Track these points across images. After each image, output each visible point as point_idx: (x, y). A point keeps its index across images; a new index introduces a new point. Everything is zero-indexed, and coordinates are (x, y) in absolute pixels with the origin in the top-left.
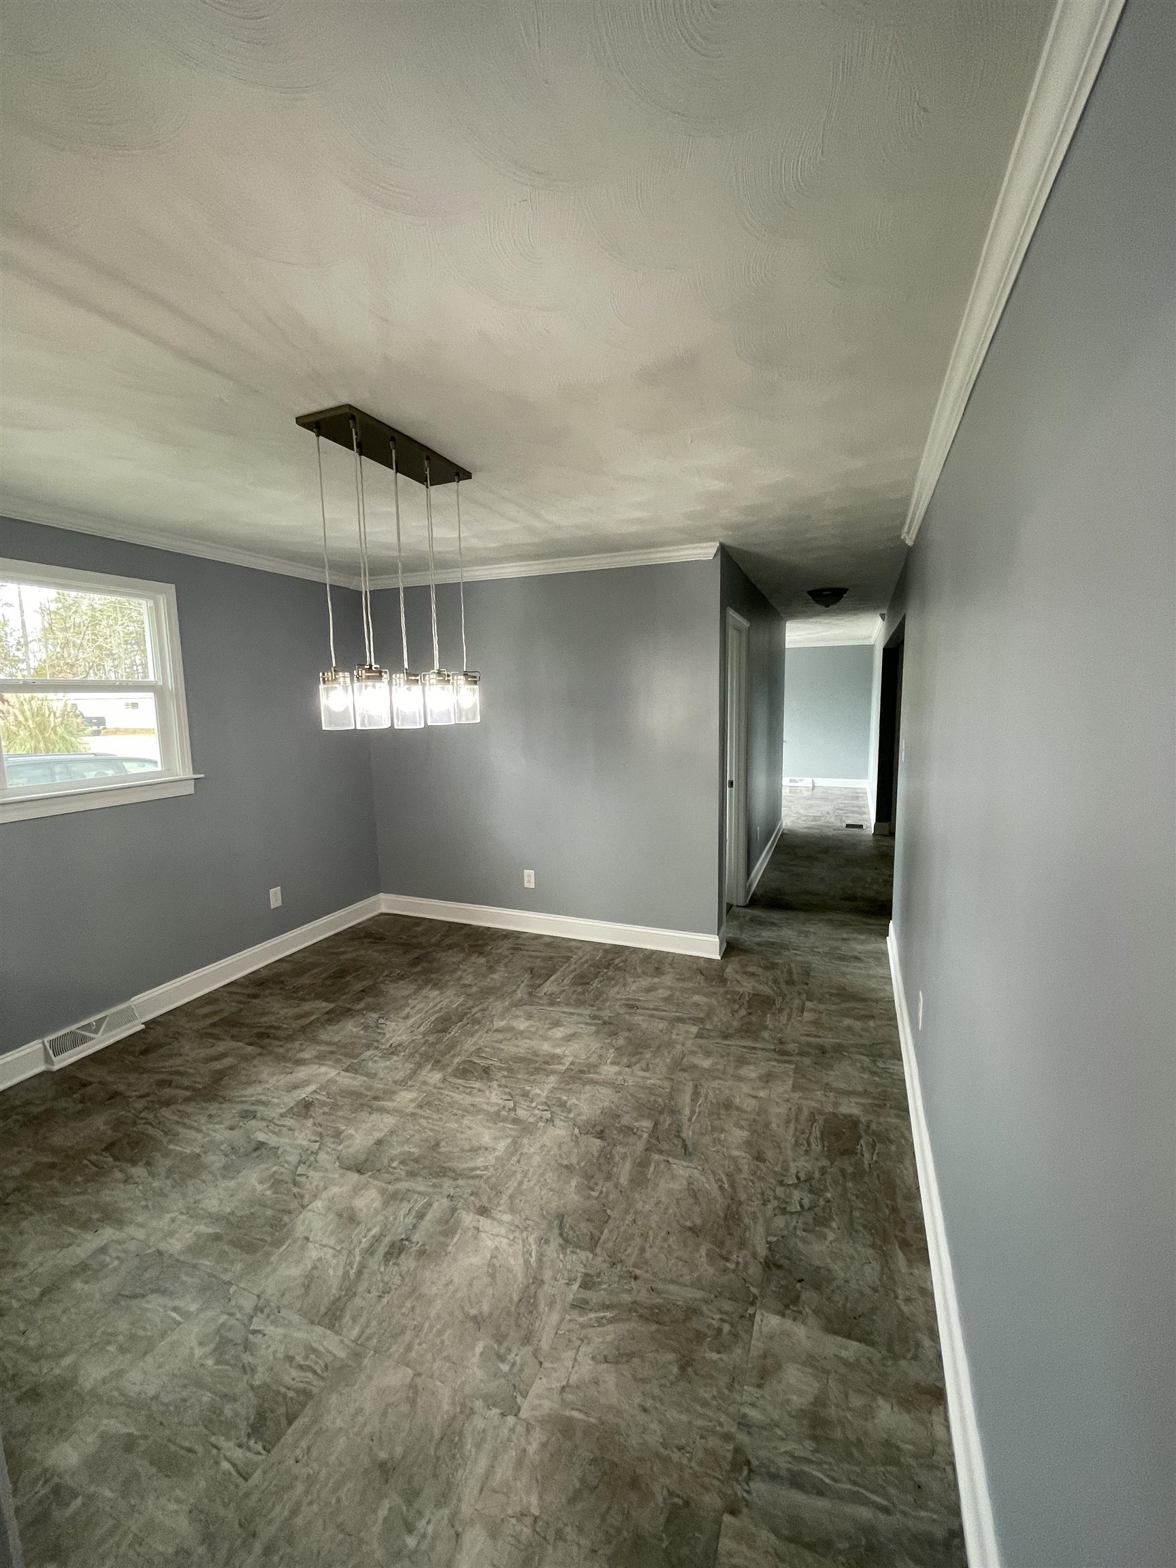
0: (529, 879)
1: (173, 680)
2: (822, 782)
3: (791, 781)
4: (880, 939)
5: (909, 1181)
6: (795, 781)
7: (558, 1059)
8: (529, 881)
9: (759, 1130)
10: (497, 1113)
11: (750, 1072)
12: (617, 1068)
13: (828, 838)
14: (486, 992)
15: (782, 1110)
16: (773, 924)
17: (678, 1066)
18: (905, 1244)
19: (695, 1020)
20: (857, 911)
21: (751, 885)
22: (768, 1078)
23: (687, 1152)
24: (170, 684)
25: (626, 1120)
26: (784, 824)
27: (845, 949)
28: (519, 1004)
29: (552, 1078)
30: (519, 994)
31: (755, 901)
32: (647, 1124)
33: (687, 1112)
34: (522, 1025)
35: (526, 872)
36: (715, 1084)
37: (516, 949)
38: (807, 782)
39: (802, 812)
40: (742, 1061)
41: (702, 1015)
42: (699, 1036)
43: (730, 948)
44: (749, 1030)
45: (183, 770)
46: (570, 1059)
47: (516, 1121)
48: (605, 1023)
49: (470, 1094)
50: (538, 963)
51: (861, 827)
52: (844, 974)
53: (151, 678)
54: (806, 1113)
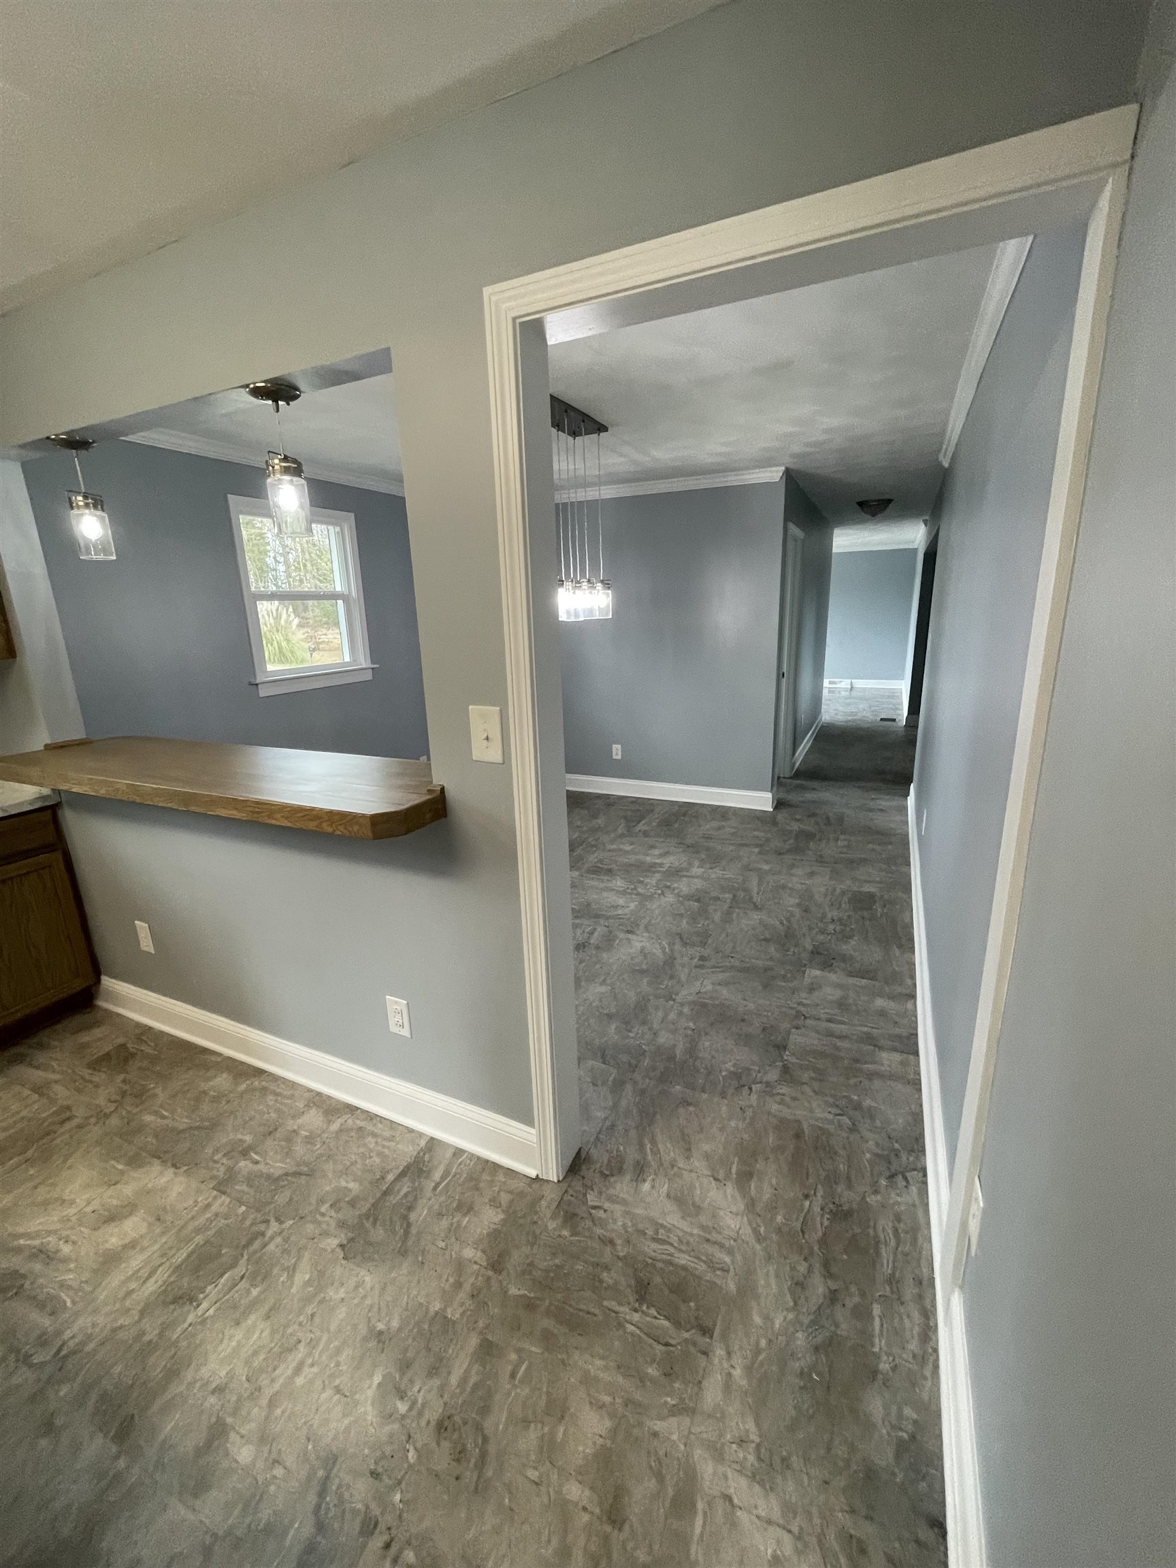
0: (617, 751)
1: (355, 591)
2: (860, 684)
3: (830, 683)
4: (902, 799)
5: (907, 920)
6: (835, 683)
7: (661, 865)
8: (617, 754)
9: (806, 898)
10: (624, 891)
11: (799, 872)
12: (703, 870)
13: (861, 729)
14: (594, 830)
15: (823, 889)
16: (814, 789)
17: (747, 868)
18: (900, 946)
19: (757, 846)
20: (884, 781)
21: (794, 763)
22: (812, 874)
23: (756, 908)
24: (354, 594)
25: (714, 894)
26: (823, 718)
27: (872, 804)
28: (622, 836)
29: (657, 875)
30: (620, 831)
31: (798, 775)
32: (728, 896)
33: (756, 890)
34: (628, 848)
35: (614, 746)
36: (775, 878)
37: (609, 805)
38: (845, 684)
39: (841, 709)
40: (793, 866)
41: (762, 843)
42: (760, 853)
43: (779, 805)
44: (796, 850)
45: (364, 662)
46: (668, 865)
47: (638, 894)
48: (688, 847)
49: (602, 882)
50: (629, 813)
51: (894, 720)
52: (872, 819)
53: (338, 589)
54: (838, 891)
